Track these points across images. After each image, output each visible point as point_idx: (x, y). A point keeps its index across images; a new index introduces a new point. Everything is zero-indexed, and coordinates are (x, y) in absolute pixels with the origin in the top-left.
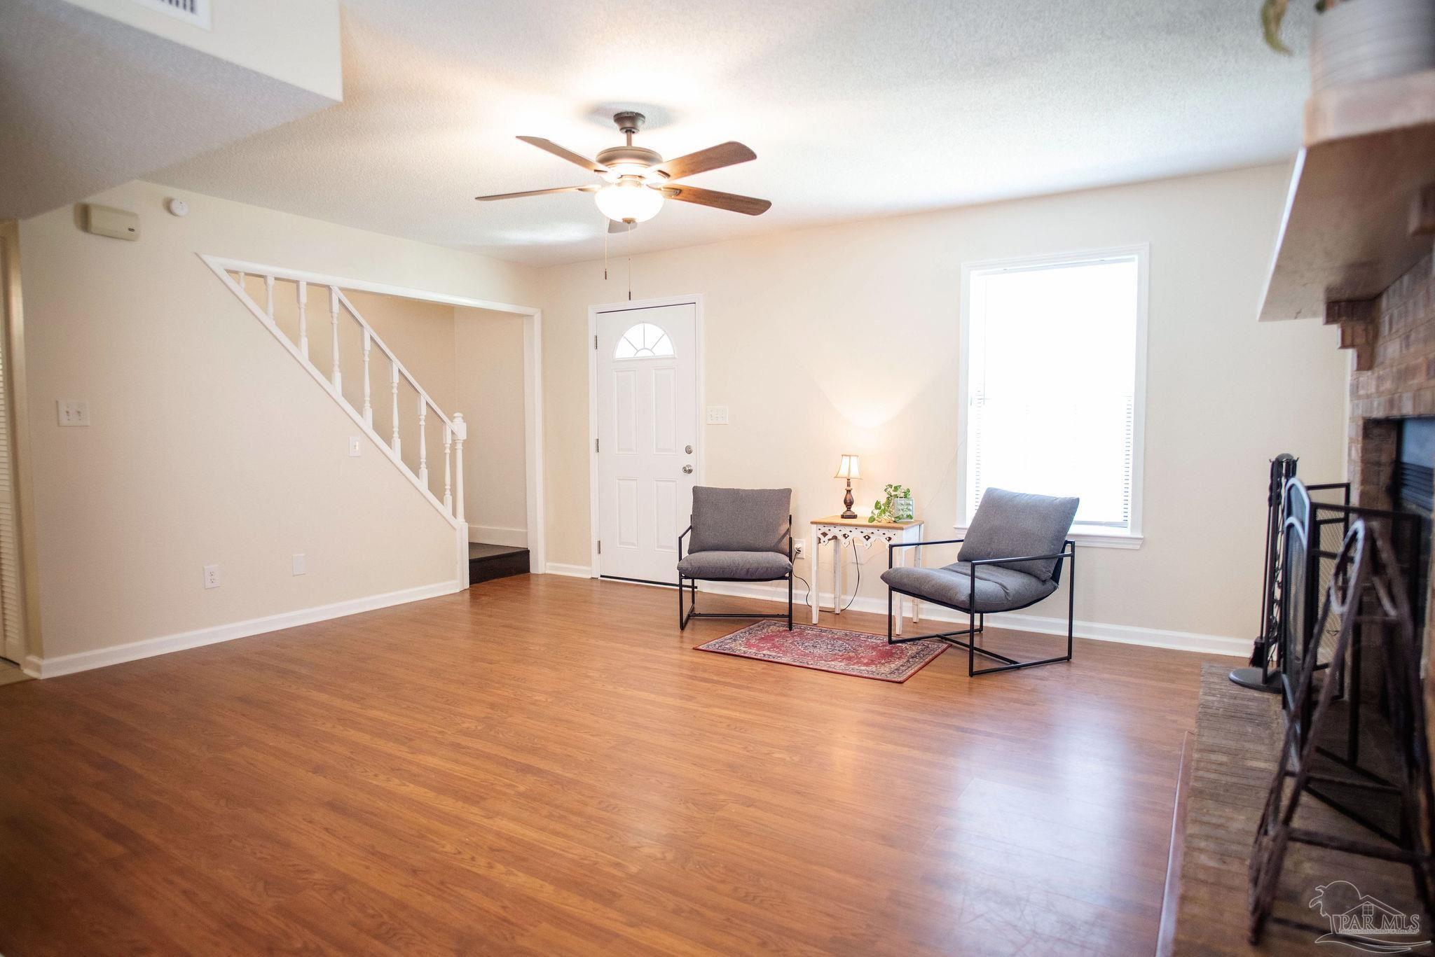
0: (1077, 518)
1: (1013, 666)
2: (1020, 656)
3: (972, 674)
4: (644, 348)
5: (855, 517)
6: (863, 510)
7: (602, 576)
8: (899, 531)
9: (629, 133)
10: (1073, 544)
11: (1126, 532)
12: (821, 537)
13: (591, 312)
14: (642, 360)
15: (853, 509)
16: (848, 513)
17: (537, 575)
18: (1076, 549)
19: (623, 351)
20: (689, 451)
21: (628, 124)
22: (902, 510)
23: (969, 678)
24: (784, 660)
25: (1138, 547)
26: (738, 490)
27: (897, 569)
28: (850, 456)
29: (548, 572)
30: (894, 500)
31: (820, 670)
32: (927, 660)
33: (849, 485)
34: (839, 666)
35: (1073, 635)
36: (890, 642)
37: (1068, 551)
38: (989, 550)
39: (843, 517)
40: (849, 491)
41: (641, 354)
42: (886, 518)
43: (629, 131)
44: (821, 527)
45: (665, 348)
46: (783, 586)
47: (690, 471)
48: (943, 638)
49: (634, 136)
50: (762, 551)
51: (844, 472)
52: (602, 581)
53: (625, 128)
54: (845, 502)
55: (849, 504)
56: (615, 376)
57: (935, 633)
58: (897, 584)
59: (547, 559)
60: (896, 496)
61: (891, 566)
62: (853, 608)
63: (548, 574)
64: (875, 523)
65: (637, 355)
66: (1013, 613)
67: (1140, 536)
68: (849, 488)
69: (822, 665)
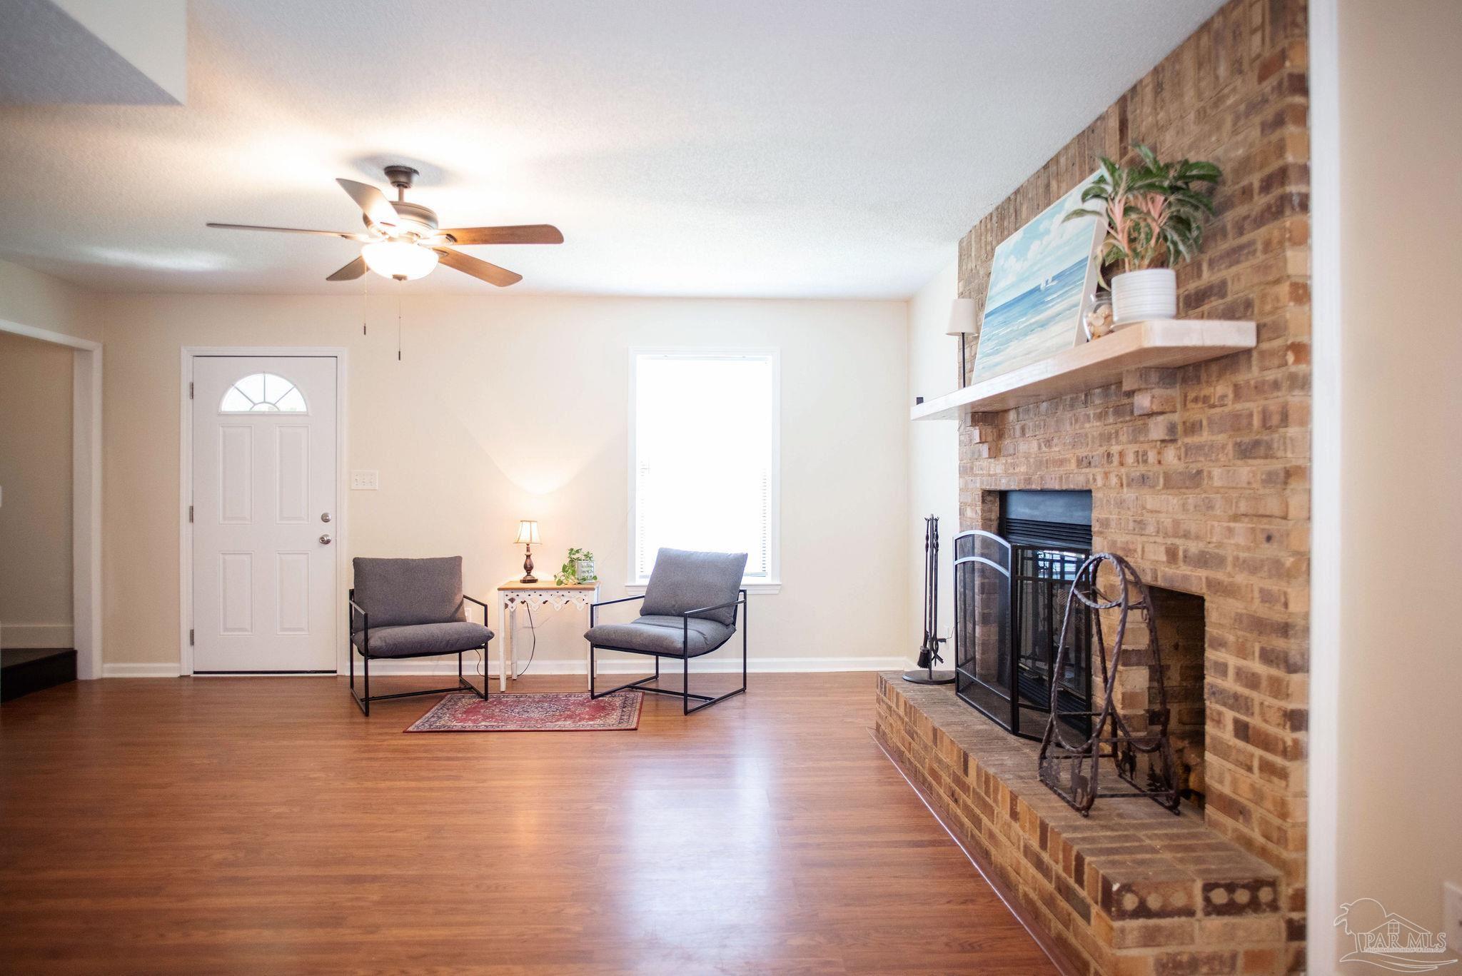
0: (747, 569)
1: (712, 702)
2: (713, 694)
3: (687, 712)
4: (265, 402)
5: (534, 581)
6: (545, 575)
7: (195, 673)
8: (590, 592)
9: (401, 187)
10: (744, 591)
11: (768, 580)
12: (509, 603)
13: (186, 355)
14: (263, 414)
15: (534, 574)
16: (529, 578)
17: (89, 683)
18: (747, 597)
19: (232, 402)
20: (325, 519)
21: (403, 179)
22: (588, 571)
23: (683, 717)
24: (509, 728)
25: (777, 592)
26: (407, 560)
27: (600, 628)
28: (530, 522)
29: (106, 675)
30: (576, 563)
31: (553, 731)
32: (638, 707)
33: (528, 550)
34: (568, 724)
35: (747, 672)
36: (593, 697)
37: (741, 598)
38: (673, 603)
39: (524, 581)
40: (528, 557)
41: (256, 409)
42: (571, 581)
43: (402, 186)
44: (507, 592)
45: (294, 402)
46: (453, 659)
47: (328, 542)
48: (633, 687)
49: (406, 191)
50: (440, 622)
51: (525, 537)
52: (195, 679)
53: (398, 182)
54: (525, 567)
55: (528, 568)
56: (221, 433)
57: (624, 685)
58: (601, 641)
59: (105, 659)
60: (579, 559)
61: (592, 626)
62: (528, 672)
63: (106, 679)
64: (562, 586)
65: (253, 410)
66: (704, 658)
67: (778, 582)
68: (528, 553)
69: (550, 726)
